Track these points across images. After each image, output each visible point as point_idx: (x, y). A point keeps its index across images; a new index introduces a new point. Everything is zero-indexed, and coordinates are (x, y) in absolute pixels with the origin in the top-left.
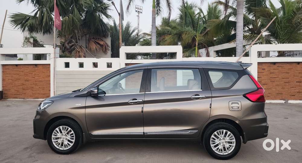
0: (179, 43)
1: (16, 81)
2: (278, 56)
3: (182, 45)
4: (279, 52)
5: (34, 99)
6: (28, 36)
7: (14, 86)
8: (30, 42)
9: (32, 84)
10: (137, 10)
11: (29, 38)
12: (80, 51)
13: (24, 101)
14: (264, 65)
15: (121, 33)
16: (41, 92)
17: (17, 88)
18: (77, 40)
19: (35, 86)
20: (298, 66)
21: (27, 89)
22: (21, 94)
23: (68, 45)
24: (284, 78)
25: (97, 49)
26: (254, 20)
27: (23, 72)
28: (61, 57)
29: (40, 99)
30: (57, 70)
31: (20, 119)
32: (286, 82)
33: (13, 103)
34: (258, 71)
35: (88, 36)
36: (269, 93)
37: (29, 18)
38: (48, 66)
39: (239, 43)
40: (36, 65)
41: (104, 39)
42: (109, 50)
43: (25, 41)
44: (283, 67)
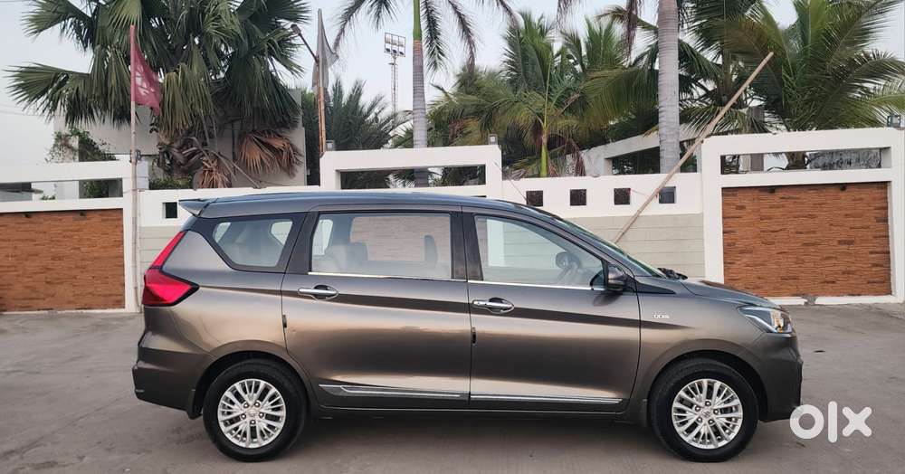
0: (493, 139)
1: (26, 260)
2: (788, 168)
3: (499, 142)
4: (791, 155)
5: (79, 311)
6: (66, 131)
7: (20, 273)
8: (70, 147)
9: (73, 266)
10: (389, 46)
11: (67, 135)
12: (214, 169)
13: (51, 318)
14: (740, 194)
15: (323, 113)
16: (98, 289)
17: (30, 279)
18: (205, 139)
19: (82, 272)
20: (843, 195)
21: (58, 283)
22: (42, 296)
23: (181, 153)
24: (801, 233)
25: (265, 161)
26: (719, 65)
27: (45, 232)
28: (153, 186)
29: (96, 309)
30: (143, 225)
31: (21, 368)
32: (807, 245)
33: (17, 323)
34: (723, 212)
35: (237, 126)
36: (759, 278)
37: (67, 77)
38: (115, 216)
39: (668, 133)
40: (83, 213)
41: (286, 134)
42: (299, 163)
43: (55, 146)
44: (798, 198)
